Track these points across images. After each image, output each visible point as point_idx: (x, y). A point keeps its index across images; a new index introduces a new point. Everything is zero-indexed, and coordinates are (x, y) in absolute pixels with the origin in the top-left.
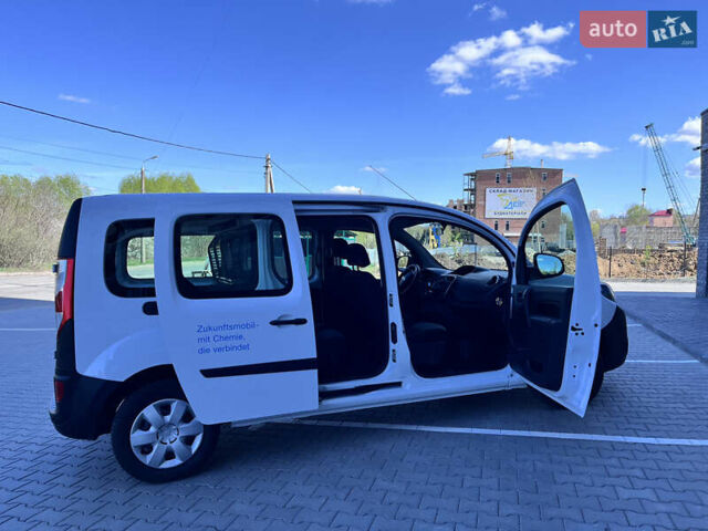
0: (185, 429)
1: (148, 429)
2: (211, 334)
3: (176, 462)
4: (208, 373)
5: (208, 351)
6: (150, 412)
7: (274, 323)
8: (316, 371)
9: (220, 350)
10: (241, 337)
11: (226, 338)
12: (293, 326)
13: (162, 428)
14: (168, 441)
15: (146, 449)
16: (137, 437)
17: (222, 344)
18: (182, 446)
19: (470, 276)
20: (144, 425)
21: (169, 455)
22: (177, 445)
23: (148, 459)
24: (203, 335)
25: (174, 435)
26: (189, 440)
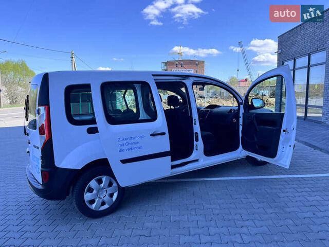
0: (110, 190)
1: (92, 192)
2: (124, 142)
3: (106, 206)
4: (124, 162)
5: (123, 150)
6: (93, 183)
7: (152, 135)
8: (170, 157)
9: (129, 149)
10: (137, 143)
11: (131, 144)
12: (160, 136)
13: (99, 190)
14: (102, 197)
15: (92, 202)
16: (88, 196)
17: (130, 146)
18: (109, 198)
19: (216, 110)
20: (90, 190)
21: (103, 203)
22: (107, 198)
23: (93, 206)
24: (121, 143)
25: (105, 193)
26: (111, 195)
